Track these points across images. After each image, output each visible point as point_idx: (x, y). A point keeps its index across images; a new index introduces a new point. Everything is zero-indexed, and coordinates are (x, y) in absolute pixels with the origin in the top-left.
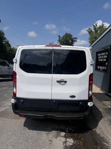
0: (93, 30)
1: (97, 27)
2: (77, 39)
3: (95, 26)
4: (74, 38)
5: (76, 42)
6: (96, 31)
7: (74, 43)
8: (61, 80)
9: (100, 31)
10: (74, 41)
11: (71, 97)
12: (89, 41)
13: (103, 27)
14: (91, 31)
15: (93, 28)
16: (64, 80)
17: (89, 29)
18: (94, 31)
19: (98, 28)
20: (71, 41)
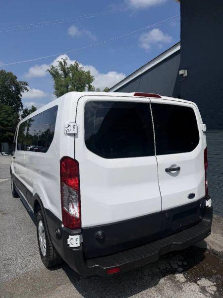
0: (61, 72)
1: (66, 67)
2: (27, 84)
3: (63, 64)
4: (21, 82)
5: (25, 91)
6: (66, 75)
7: (22, 93)
9: (73, 75)
10: (21, 88)
12: (55, 92)
13: (77, 68)
14: (57, 73)
15: (59, 68)
17: (51, 69)
18: (63, 73)
19: (68, 68)
20: (14, 89)
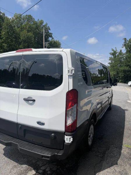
8: (28, 97)
11: (39, 123)
16: (32, 98)
